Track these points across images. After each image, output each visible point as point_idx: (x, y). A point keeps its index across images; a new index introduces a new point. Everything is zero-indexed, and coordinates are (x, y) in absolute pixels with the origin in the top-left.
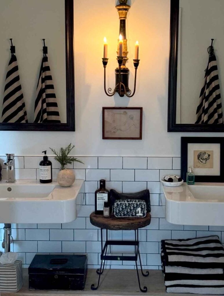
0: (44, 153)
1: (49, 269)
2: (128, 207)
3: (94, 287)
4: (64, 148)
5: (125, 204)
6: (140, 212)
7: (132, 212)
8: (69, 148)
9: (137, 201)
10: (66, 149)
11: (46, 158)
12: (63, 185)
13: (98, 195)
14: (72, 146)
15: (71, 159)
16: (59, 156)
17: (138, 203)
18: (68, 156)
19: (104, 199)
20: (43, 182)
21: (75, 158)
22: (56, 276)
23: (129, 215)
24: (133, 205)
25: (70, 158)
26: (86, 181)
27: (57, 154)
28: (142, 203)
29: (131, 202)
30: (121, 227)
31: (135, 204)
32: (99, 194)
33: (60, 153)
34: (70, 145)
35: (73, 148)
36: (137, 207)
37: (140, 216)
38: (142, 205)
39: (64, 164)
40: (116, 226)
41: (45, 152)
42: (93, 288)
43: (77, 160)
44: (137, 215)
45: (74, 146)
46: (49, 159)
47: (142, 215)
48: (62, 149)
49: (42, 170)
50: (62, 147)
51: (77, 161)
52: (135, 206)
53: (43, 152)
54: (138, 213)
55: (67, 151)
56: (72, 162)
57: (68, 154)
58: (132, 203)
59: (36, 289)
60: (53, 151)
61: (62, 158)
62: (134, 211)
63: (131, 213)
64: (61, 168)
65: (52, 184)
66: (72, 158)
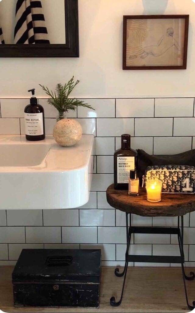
0: (31, 92)
1: (45, 275)
2: (169, 177)
3: (115, 300)
4: (63, 85)
5: (163, 173)
6: (188, 185)
7: (175, 185)
8: (71, 85)
9: (184, 168)
10: (65, 87)
11: (34, 101)
12: (63, 144)
13: (120, 160)
14: (75, 81)
15: (74, 103)
16: (55, 98)
17: (186, 171)
18: (69, 97)
19: (129, 165)
20: (30, 138)
21: (80, 100)
22: (55, 286)
23: (170, 189)
24: (176, 175)
25: (72, 101)
26: (96, 137)
27: (51, 94)
28: (192, 170)
29: (173, 170)
30: (160, 211)
31: (179, 173)
32: (120, 157)
33: (56, 93)
34: (72, 80)
35: (76, 84)
36: (183, 177)
37: (188, 192)
38: (191, 174)
39: (64, 110)
40: (152, 211)
41: (33, 91)
42: (114, 303)
43: (83, 103)
44: (184, 189)
45: (78, 81)
46: (40, 103)
47: (191, 189)
48: (59, 86)
49: (28, 120)
50: (59, 83)
51: (83, 105)
52: (181, 176)
53: (29, 91)
54: (185, 187)
55: (67, 90)
56: (76, 106)
57: (68, 94)
58: (175, 171)
59: (25, 305)
60: (45, 90)
61: (60, 101)
62: (179, 184)
63: (174, 188)
64: (58, 117)
65: (45, 142)
66: (75, 100)
